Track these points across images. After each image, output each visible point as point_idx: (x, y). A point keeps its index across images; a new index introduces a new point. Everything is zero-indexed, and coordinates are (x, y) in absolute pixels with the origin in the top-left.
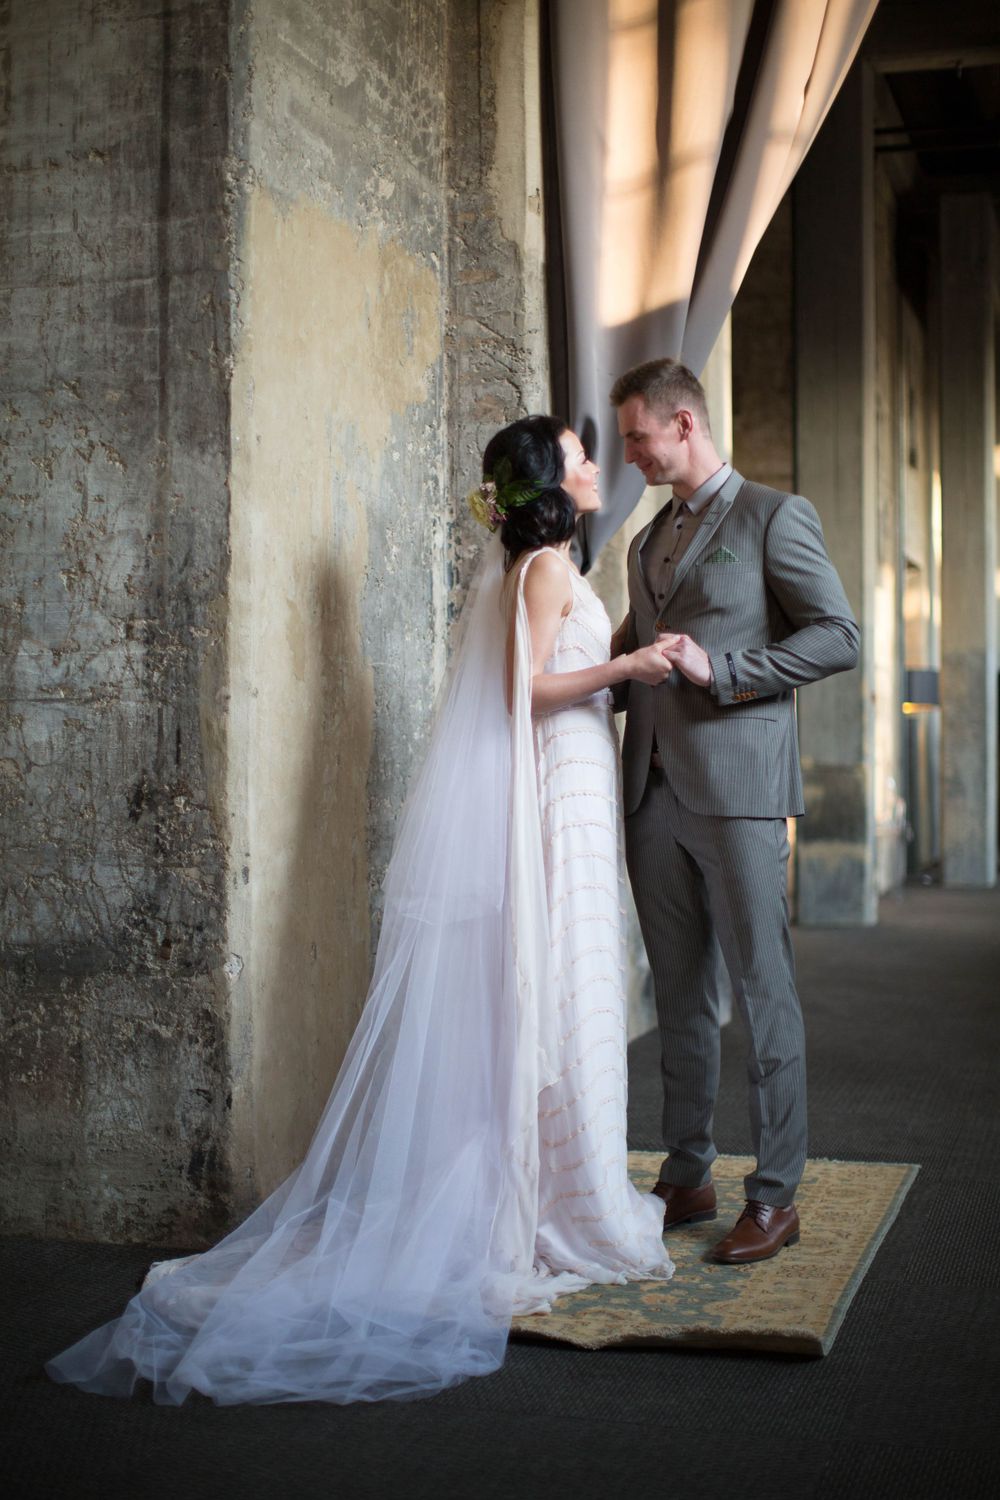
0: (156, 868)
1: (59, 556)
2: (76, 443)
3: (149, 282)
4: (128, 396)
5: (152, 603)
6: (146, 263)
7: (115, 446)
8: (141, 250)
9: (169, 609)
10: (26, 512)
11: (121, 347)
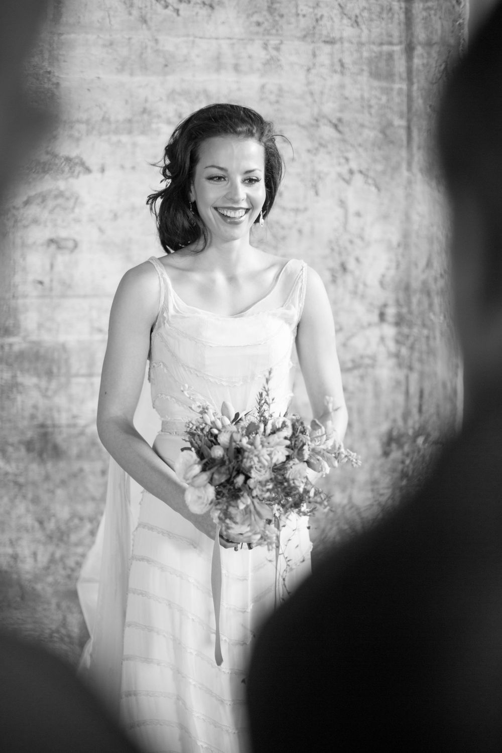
1: (325, 257)
3: (397, 48)
5: (401, 295)
6: (396, 34)
7: (371, 174)
8: (392, 22)
9: (415, 300)
10: (296, 222)
11: (376, 97)
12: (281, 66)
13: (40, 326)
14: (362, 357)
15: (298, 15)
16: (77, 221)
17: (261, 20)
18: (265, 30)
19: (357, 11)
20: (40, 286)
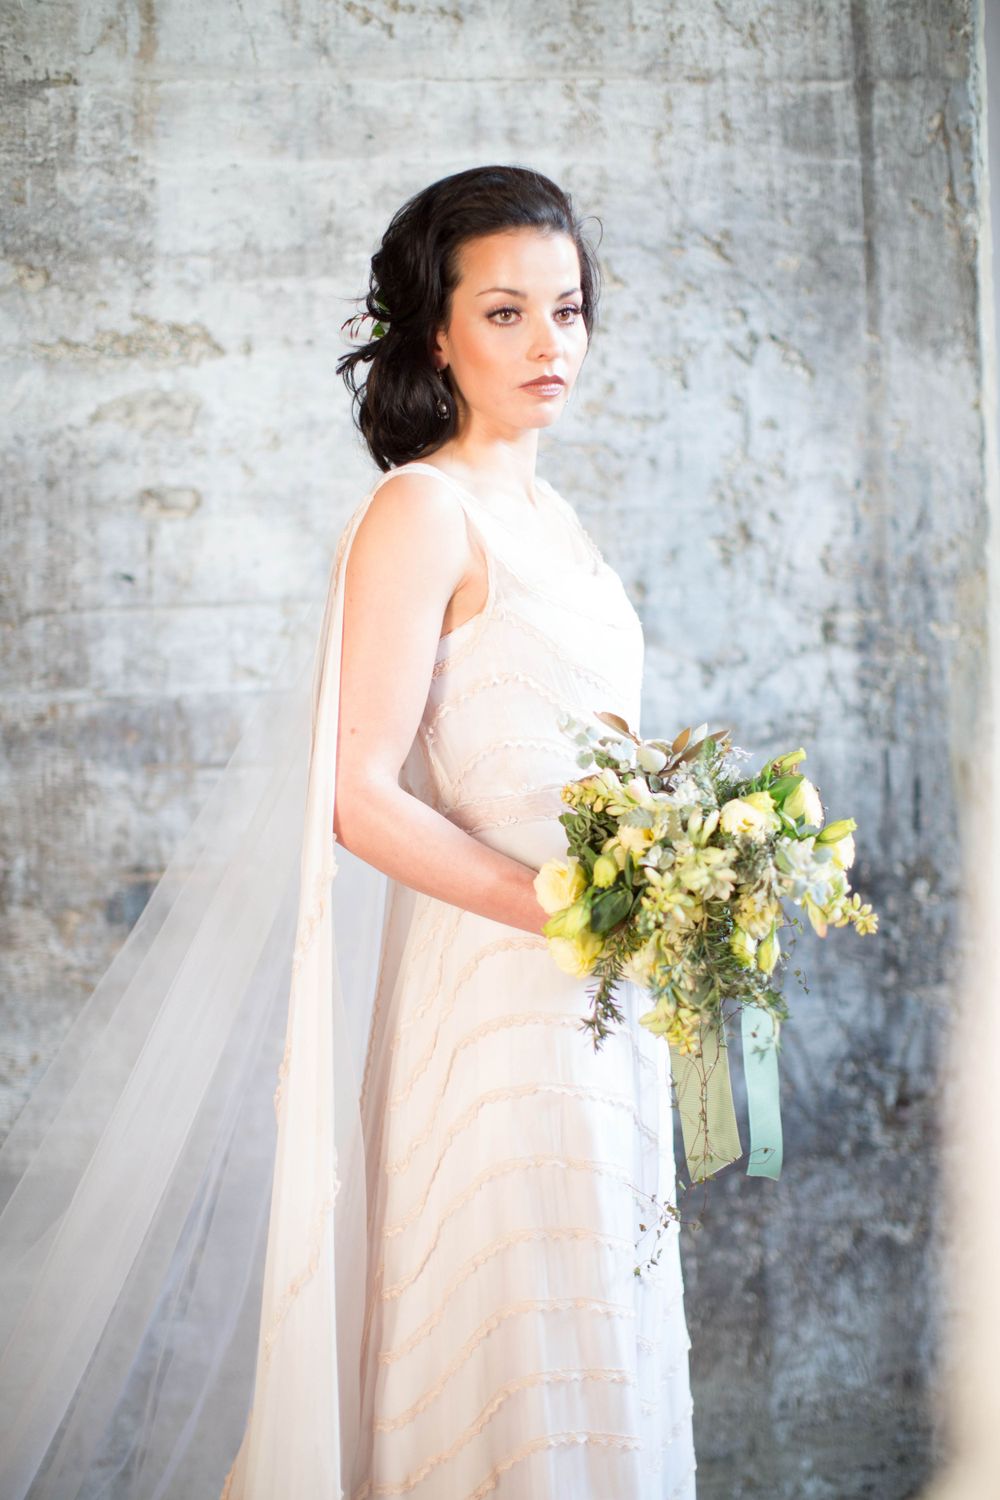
0: (885, 991)
1: (706, 513)
2: (728, 333)
3: (838, 87)
4: (812, 264)
5: (867, 587)
6: (834, 57)
7: (795, 341)
8: (825, 36)
9: (895, 597)
10: (644, 443)
11: (798, 185)
12: (601, 129)
13: (129, 666)
14: (790, 716)
15: (632, 27)
16: (200, 452)
17: (558, 39)
18: (568, 59)
19: (753, 16)
20: (126, 585)
